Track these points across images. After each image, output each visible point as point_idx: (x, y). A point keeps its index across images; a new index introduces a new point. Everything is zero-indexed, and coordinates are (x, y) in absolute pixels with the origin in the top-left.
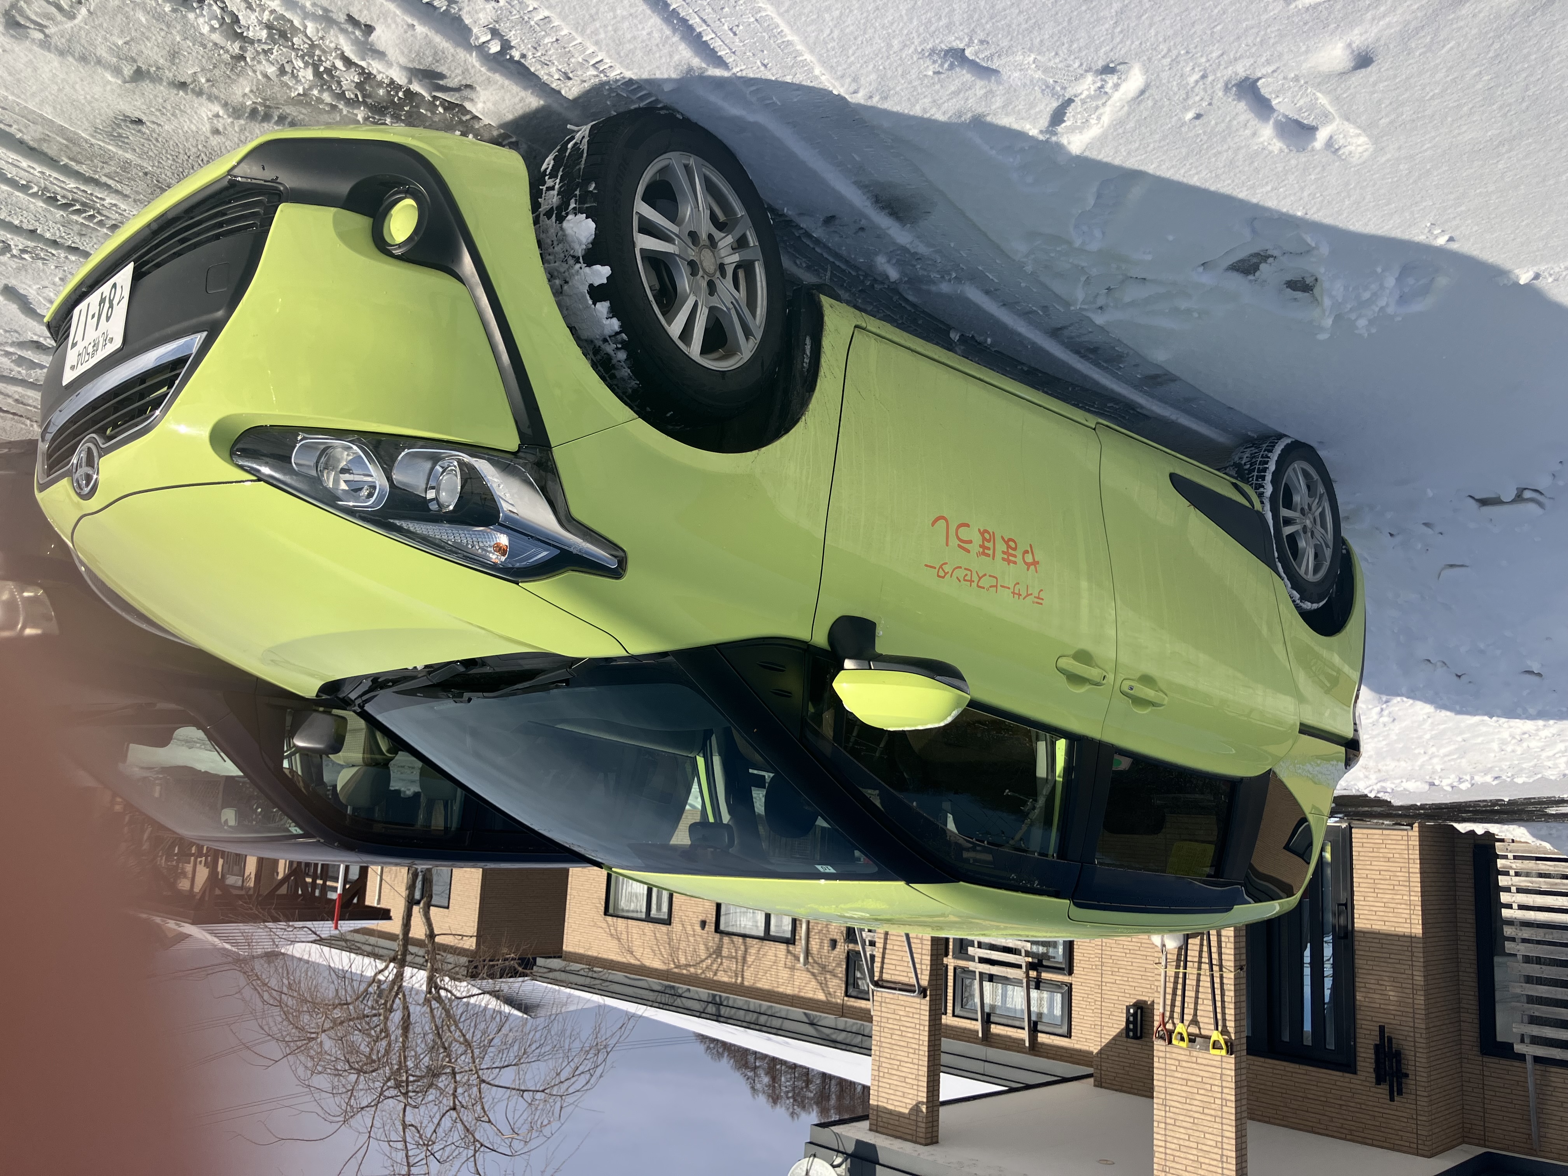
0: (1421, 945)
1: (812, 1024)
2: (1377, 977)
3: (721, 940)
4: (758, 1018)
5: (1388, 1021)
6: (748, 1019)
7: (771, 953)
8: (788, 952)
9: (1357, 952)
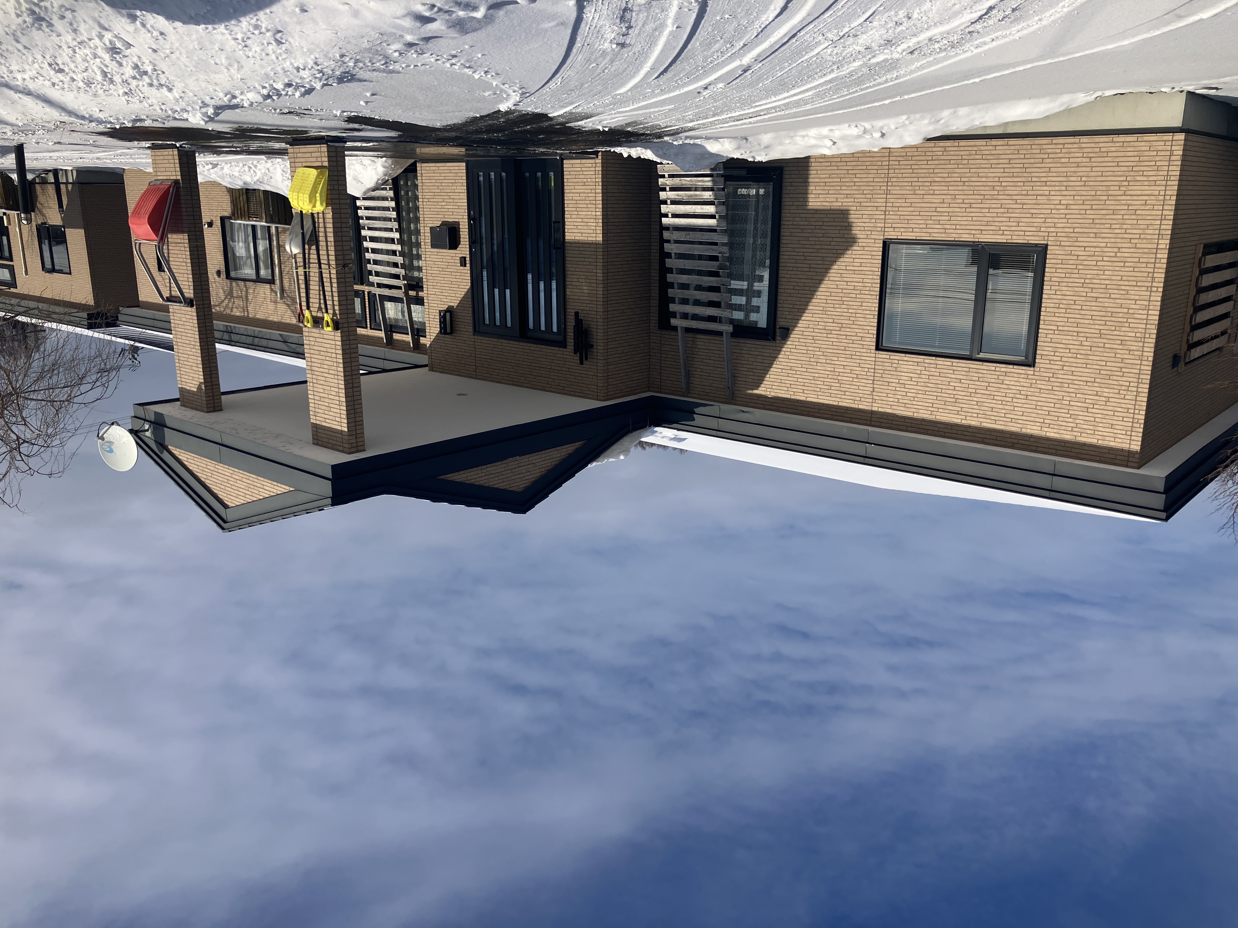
0: (601, 250)
1: (285, 342)
2: (578, 277)
3: (231, 284)
4: (253, 341)
5: (582, 308)
6: (248, 342)
7: (261, 292)
8: (272, 290)
9: (567, 259)
